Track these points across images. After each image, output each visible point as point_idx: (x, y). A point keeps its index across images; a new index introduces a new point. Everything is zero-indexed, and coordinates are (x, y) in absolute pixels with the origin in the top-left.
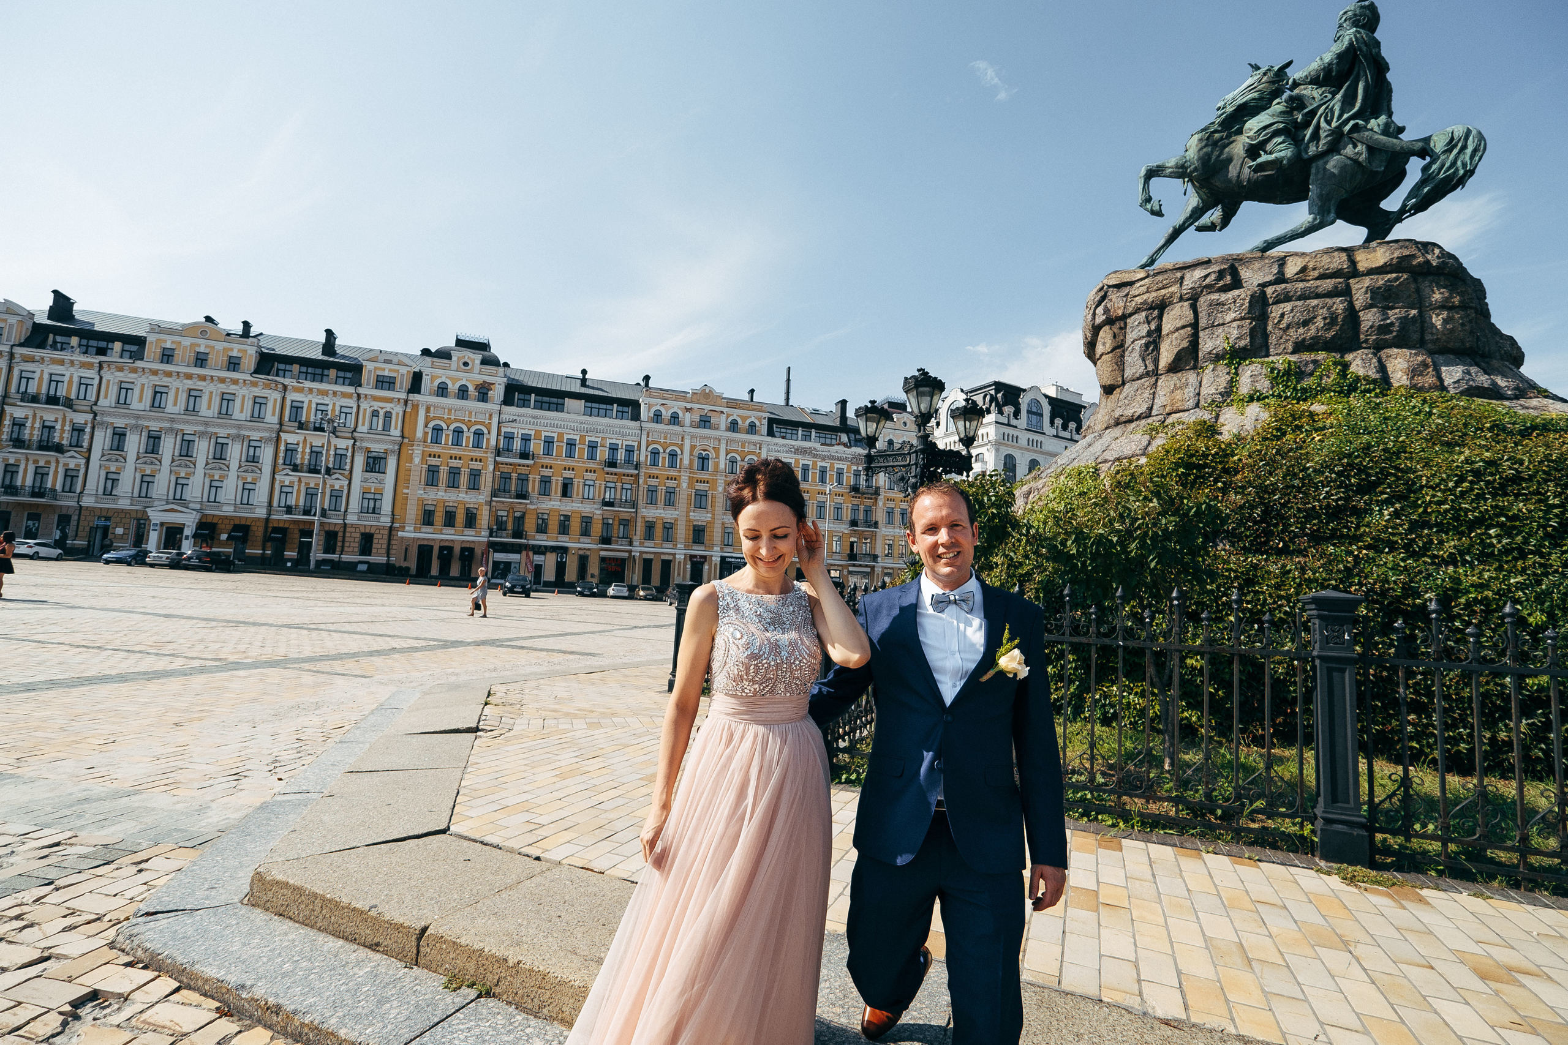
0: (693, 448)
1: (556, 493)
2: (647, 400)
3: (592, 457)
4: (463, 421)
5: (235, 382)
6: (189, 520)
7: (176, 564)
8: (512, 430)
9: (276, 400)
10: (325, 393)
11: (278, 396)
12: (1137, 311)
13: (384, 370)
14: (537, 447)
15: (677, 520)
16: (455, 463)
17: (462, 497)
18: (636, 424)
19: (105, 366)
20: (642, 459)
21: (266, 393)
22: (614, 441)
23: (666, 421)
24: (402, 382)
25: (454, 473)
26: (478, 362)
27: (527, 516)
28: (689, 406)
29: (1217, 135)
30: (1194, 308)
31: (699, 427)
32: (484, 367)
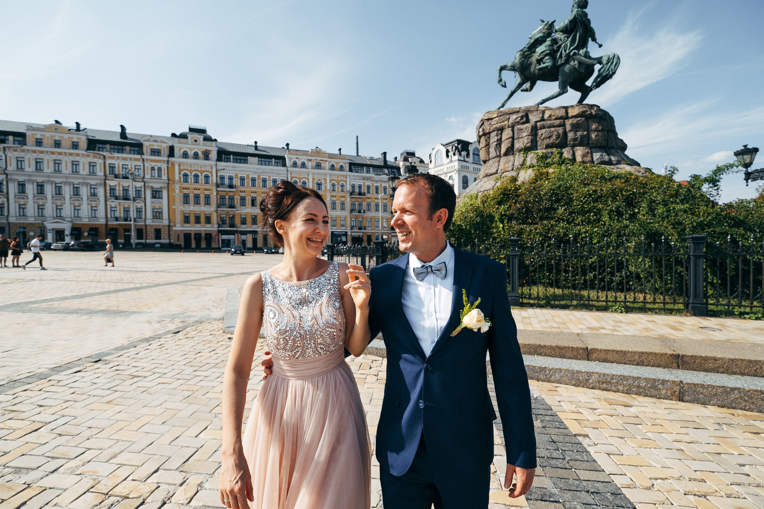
0: (313, 179)
1: (249, 204)
2: (289, 156)
3: (264, 186)
4: (198, 171)
5: (78, 155)
6: (66, 227)
7: (67, 248)
8: (223, 174)
9: (100, 164)
10: (125, 159)
11: (101, 161)
12: (493, 131)
13: (154, 145)
14: (236, 182)
16: (197, 192)
17: (202, 209)
18: (285, 168)
19: (7, 149)
21: (95, 160)
22: (274, 178)
23: (299, 166)
24: (164, 152)
25: (197, 197)
26: (202, 139)
27: (236, 217)
28: (310, 158)
29: (526, 53)
30: (513, 131)
31: (316, 169)
32: (205, 142)
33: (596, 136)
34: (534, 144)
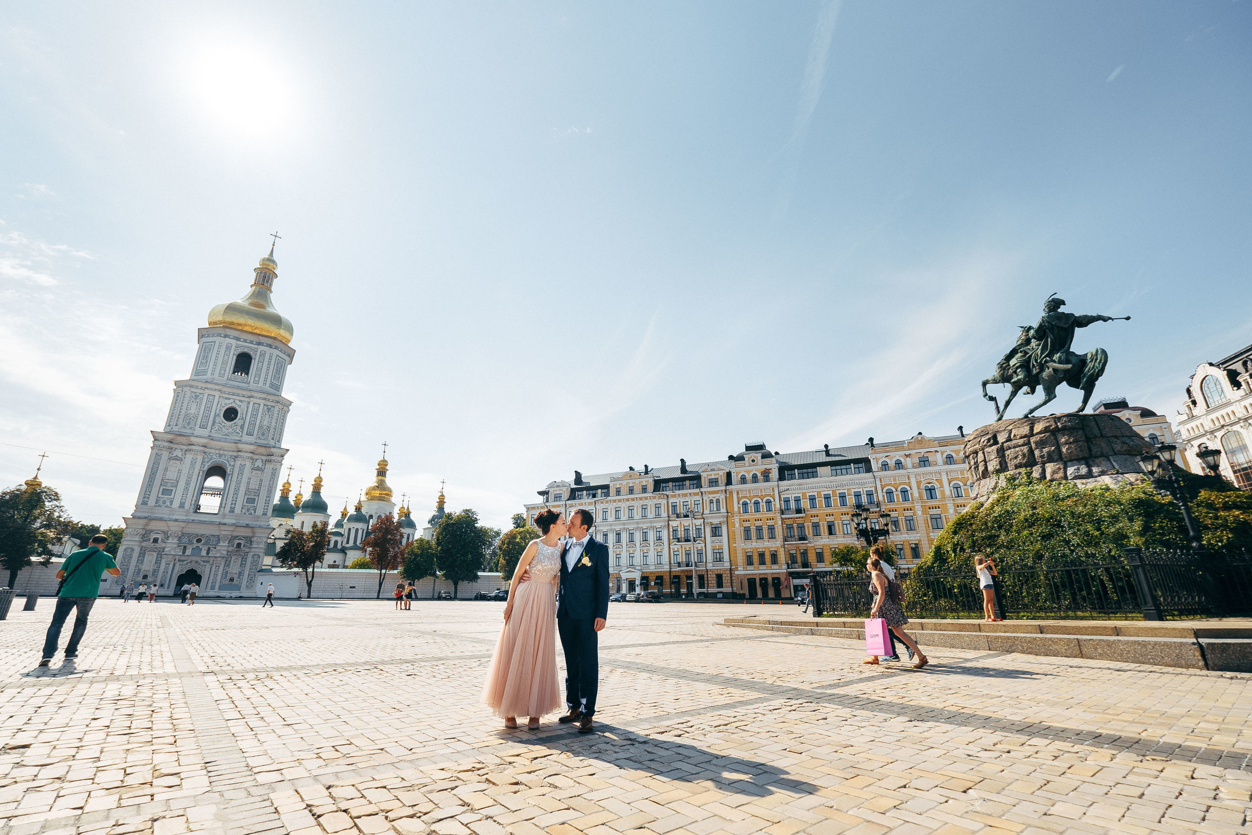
0: (919, 483)
1: (824, 533)
2: (874, 456)
3: (844, 504)
4: (758, 496)
5: (646, 498)
6: (637, 576)
7: (638, 600)
8: (788, 496)
9: (664, 504)
10: (685, 495)
11: (665, 501)
13: (711, 475)
14: (805, 504)
15: (920, 541)
16: (758, 523)
17: (767, 545)
18: (870, 474)
19: (597, 502)
20: (881, 498)
21: (659, 501)
22: (857, 490)
23: (892, 468)
24: (722, 481)
26: (760, 458)
27: (809, 552)
28: (907, 453)
30: (984, 453)
31: (920, 466)
32: (763, 460)
33: (1067, 449)
34: (1004, 465)
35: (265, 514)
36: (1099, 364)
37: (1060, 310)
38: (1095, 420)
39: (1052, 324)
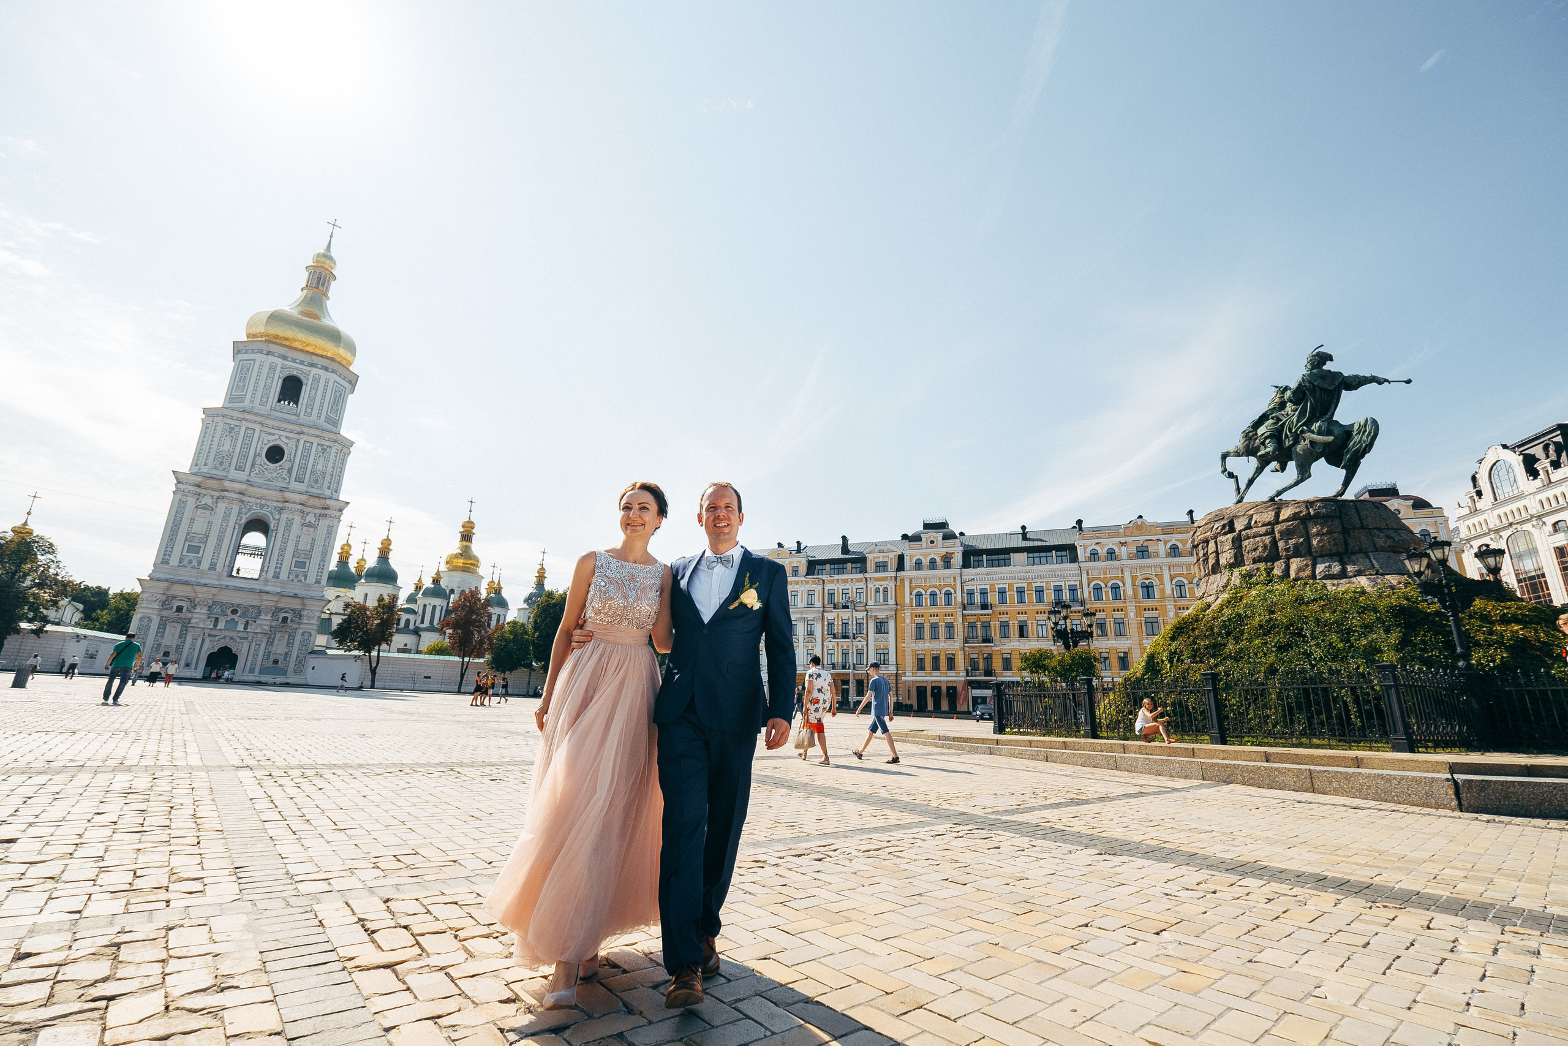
0: (1134, 578)
1: (1014, 635)
2: (1082, 542)
3: (1040, 600)
4: (935, 586)
8: (972, 588)
9: (819, 591)
10: (845, 581)
11: (820, 588)
13: (879, 557)
14: (993, 598)
15: (1130, 649)
16: (934, 620)
17: (943, 646)
18: (1075, 565)
20: (1086, 595)
22: (1057, 584)
23: (1103, 558)
24: (891, 565)
25: (935, 627)
26: (941, 538)
27: (994, 657)
28: (1123, 540)
31: (1137, 558)
32: (945, 541)
33: (1319, 542)
34: (1240, 558)
35: (318, 582)
36: (1367, 438)
37: (1325, 368)
38: (1356, 507)
39: (1313, 385)
